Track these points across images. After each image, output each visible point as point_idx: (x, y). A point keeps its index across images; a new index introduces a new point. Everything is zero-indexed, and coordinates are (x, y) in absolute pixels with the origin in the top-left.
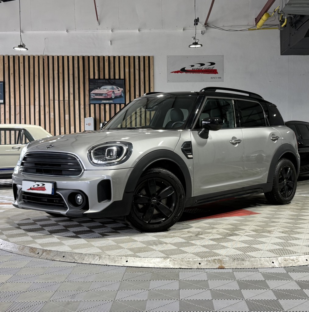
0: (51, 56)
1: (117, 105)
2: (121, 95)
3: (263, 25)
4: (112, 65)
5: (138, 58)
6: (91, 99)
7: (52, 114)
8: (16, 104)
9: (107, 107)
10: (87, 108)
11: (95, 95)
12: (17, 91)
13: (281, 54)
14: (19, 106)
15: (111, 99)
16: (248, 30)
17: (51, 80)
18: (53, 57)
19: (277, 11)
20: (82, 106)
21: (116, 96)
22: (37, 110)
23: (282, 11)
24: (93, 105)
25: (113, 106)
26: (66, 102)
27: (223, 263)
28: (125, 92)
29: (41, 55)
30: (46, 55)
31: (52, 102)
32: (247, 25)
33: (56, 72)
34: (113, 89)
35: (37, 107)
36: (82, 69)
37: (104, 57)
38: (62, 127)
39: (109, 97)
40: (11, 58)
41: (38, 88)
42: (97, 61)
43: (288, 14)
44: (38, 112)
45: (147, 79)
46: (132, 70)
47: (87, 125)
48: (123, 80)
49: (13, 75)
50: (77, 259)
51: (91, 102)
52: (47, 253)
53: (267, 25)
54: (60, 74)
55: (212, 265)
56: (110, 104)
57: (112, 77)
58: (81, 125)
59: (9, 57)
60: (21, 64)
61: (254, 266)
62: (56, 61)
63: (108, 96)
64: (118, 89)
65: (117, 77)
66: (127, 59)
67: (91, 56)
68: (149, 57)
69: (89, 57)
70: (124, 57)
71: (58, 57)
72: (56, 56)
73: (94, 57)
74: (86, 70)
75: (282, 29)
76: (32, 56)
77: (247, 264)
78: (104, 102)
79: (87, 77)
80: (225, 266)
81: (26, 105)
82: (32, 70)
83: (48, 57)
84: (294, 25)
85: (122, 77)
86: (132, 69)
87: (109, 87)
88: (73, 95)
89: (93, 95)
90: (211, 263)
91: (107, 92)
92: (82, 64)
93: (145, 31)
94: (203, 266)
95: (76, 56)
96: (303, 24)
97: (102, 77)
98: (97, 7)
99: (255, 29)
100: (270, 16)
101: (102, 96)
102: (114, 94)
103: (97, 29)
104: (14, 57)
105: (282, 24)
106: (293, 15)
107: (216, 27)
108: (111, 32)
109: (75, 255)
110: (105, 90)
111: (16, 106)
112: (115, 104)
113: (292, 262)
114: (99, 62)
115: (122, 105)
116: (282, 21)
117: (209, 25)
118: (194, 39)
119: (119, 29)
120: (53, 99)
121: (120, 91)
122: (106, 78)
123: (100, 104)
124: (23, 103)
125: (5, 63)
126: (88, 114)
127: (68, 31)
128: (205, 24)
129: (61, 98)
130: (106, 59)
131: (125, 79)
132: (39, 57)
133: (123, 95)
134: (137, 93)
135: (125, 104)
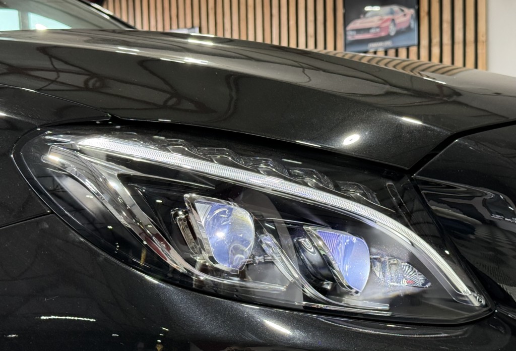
1: (400, 49)
2: (410, 25)
6: (348, 42)
11: (355, 33)
15: (387, 38)
21: (398, 28)
25: (392, 53)
28: (418, 18)
34: (392, 13)
39: (383, 34)
56: (386, 51)
63: (381, 31)
64: (402, 11)
78: (374, 45)
87: (383, 11)
88: (313, 39)
89: (352, 33)
91: (381, 22)
101: (369, 33)
102: (395, 25)
110: (376, 19)
112: (397, 49)
115: (411, 48)
121: (408, 17)
133: (414, 25)
134: (447, 16)
135: (419, 45)
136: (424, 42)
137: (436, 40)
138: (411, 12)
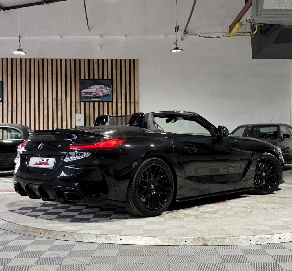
0: (46, 59)
1: (105, 102)
2: (109, 94)
3: (236, 33)
4: (101, 67)
5: (124, 60)
6: (81, 97)
7: (46, 111)
8: (13, 102)
9: (96, 104)
10: (78, 105)
11: (85, 94)
12: (14, 90)
13: (253, 58)
14: (16, 103)
15: (99, 97)
16: (222, 36)
17: (45, 80)
18: (48, 59)
19: (249, 20)
20: (73, 104)
21: (104, 94)
22: (32, 107)
23: (253, 21)
24: (84, 102)
25: (101, 103)
26: (59, 100)
27: (207, 241)
28: (112, 91)
29: (37, 58)
30: (41, 59)
31: (46, 100)
32: (222, 33)
33: (50, 73)
34: (101, 88)
35: (32, 104)
36: (74, 71)
37: (93, 60)
38: (55, 122)
39: (98, 96)
40: (9, 60)
41: (33, 87)
42: (87, 64)
43: (259, 23)
44: (33, 109)
45: (132, 79)
46: (119, 72)
47: (78, 121)
48: (111, 80)
49: (11, 75)
50: (76, 238)
51: (81, 100)
52: (49, 233)
53: (239, 32)
54: (53, 75)
55: (197, 242)
56: (99, 102)
57: (101, 78)
58: (72, 121)
59: (7, 59)
60: (18, 66)
61: (234, 243)
62: (50, 63)
63: (97, 94)
64: (106, 88)
65: (105, 78)
66: (114, 62)
67: (82, 59)
68: (134, 60)
69: (80, 60)
70: (112, 60)
71: (52, 59)
72: (50, 59)
73: (84, 60)
74: (77, 72)
75: (253, 37)
76: (28, 59)
77: (227, 242)
78: (94, 100)
79: (78, 78)
80: (209, 243)
81: (22, 102)
82: (28, 71)
83: (43, 59)
84: (264, 33)
85: (110, 78)
86: (118, 70)
87: (98, 87)
88: (65, 94)
89: (83, 93)
90: (195, 241)
91: (96, 91)
92: (74, 66)
93: (130, 37)
94: (189, 243)
95: (68, 59)
96: (272, 32)
97: (91, 78)
98: (88, 16)
99: (229, 36)
100: (243, 25)
101: (92, 94)
102: (103, 93)
103: (88, 35)
104: (12, 59)
105: (253, 32)
106: (263, 24)
107: (194, 34)
108: (100, 38)
109: (74, 234)
110: (94, 89)
111: (13, 104)
112: (103, 102)
113: (267, 240)
114: (90, 64)
115: (109, 102)
116: (253, 29)
117: (188, 32)
118: (175, 44)
119: (108, 36)
120: (47, 98)
121: (108, 90)
122: (95, 79)
123: (89, 102)
124: (19, 101)
125: (4, 65)
126: (78, 111)
127: (62, 36)
128: (185, 31)
129: (55, 97)
130: (96, 61)
131: (112, 79)
132: (34, 59)
134: (123, 92)
135: (112, 102)
136: (115, 101)
137: (119, 100)
138: (110, 88)
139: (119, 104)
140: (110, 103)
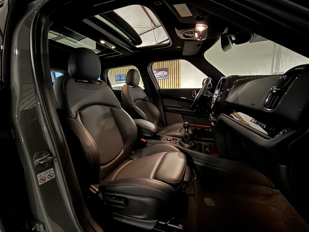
9: (161, 80)
15: (163, 77)
21: (165, 75)
25: (163, 80)
34: (163, 72)
45: (177, 67)
56: (162, 79)
57: (163, 68)
63: (161, 76)
64: (165, 72)
65: (165, 68)
78: (160, 78)
79: (153, 69)
85: (167, 67)
97: (159, 68)
101: (159, 76)
110: (160, 73)
112: (164, 79)
122: (161, 69)
131: (168, 68)
133: (167, 75)
134: (173, 73)
135: (168, 78)
136: (169, 78)
137: (171, 78)
138: (167, 72)
139: (171, 79)
140: (167, 79)
